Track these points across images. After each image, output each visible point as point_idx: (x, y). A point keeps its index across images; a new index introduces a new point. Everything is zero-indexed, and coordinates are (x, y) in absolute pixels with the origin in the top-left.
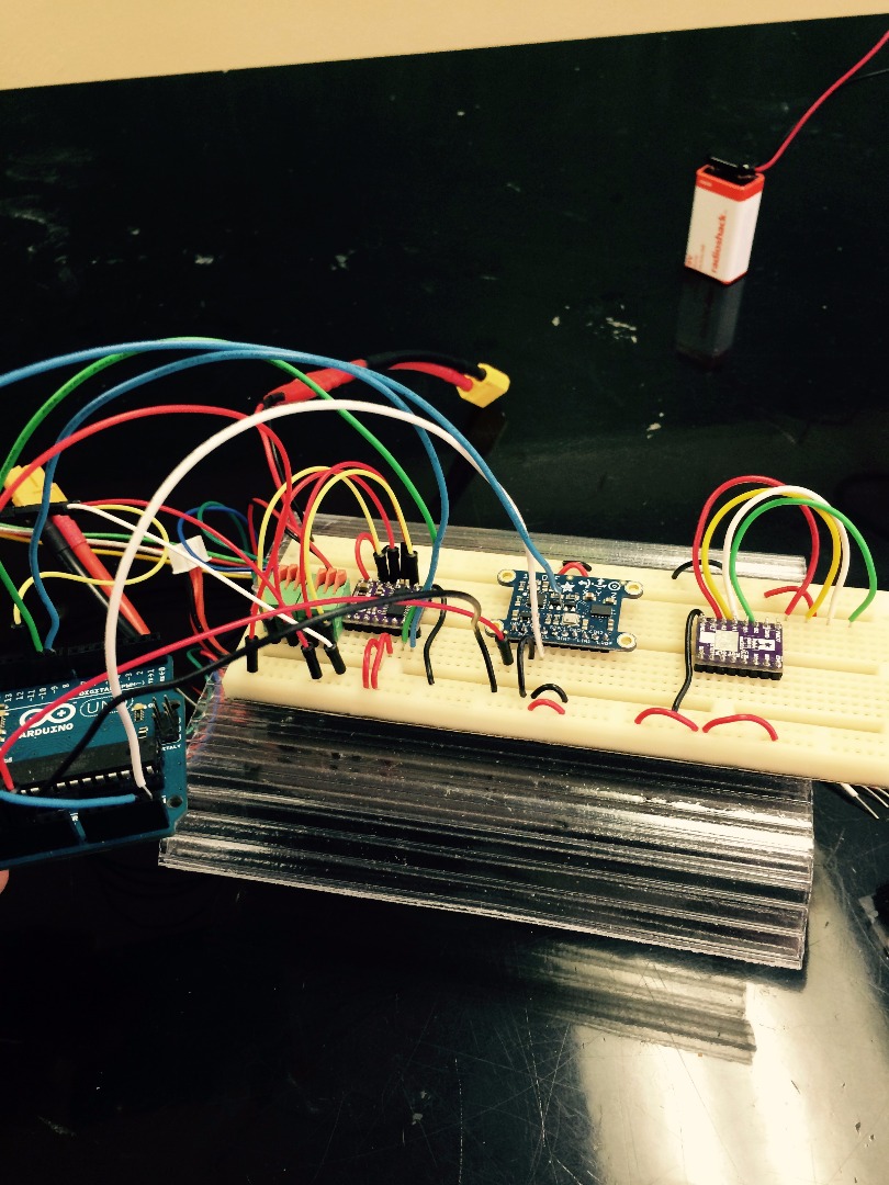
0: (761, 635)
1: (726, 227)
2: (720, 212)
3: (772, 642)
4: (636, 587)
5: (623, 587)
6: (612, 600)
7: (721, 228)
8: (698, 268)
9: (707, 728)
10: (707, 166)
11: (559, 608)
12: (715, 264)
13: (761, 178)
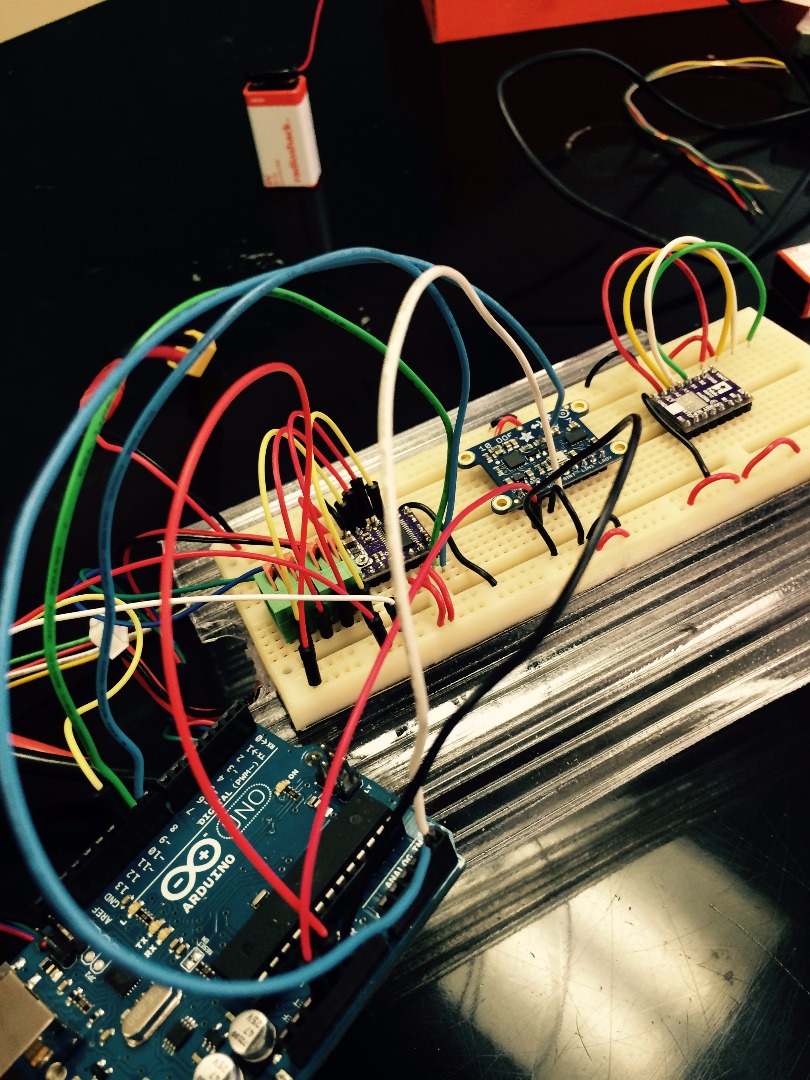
0: (710, 384)
1: (294, 135)
2: (283, 122)
3: (723, 383)
4: (581, 405)
5: (570, 410)
6: (573, 424)
7: (290, 137)
8: (280, 184)
9: (746, 474)
10: (249, 84)
11: (538, 456)
12: (296, 173)
13: (302, 79)
